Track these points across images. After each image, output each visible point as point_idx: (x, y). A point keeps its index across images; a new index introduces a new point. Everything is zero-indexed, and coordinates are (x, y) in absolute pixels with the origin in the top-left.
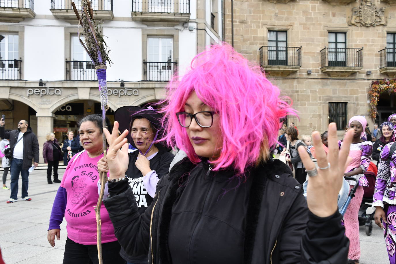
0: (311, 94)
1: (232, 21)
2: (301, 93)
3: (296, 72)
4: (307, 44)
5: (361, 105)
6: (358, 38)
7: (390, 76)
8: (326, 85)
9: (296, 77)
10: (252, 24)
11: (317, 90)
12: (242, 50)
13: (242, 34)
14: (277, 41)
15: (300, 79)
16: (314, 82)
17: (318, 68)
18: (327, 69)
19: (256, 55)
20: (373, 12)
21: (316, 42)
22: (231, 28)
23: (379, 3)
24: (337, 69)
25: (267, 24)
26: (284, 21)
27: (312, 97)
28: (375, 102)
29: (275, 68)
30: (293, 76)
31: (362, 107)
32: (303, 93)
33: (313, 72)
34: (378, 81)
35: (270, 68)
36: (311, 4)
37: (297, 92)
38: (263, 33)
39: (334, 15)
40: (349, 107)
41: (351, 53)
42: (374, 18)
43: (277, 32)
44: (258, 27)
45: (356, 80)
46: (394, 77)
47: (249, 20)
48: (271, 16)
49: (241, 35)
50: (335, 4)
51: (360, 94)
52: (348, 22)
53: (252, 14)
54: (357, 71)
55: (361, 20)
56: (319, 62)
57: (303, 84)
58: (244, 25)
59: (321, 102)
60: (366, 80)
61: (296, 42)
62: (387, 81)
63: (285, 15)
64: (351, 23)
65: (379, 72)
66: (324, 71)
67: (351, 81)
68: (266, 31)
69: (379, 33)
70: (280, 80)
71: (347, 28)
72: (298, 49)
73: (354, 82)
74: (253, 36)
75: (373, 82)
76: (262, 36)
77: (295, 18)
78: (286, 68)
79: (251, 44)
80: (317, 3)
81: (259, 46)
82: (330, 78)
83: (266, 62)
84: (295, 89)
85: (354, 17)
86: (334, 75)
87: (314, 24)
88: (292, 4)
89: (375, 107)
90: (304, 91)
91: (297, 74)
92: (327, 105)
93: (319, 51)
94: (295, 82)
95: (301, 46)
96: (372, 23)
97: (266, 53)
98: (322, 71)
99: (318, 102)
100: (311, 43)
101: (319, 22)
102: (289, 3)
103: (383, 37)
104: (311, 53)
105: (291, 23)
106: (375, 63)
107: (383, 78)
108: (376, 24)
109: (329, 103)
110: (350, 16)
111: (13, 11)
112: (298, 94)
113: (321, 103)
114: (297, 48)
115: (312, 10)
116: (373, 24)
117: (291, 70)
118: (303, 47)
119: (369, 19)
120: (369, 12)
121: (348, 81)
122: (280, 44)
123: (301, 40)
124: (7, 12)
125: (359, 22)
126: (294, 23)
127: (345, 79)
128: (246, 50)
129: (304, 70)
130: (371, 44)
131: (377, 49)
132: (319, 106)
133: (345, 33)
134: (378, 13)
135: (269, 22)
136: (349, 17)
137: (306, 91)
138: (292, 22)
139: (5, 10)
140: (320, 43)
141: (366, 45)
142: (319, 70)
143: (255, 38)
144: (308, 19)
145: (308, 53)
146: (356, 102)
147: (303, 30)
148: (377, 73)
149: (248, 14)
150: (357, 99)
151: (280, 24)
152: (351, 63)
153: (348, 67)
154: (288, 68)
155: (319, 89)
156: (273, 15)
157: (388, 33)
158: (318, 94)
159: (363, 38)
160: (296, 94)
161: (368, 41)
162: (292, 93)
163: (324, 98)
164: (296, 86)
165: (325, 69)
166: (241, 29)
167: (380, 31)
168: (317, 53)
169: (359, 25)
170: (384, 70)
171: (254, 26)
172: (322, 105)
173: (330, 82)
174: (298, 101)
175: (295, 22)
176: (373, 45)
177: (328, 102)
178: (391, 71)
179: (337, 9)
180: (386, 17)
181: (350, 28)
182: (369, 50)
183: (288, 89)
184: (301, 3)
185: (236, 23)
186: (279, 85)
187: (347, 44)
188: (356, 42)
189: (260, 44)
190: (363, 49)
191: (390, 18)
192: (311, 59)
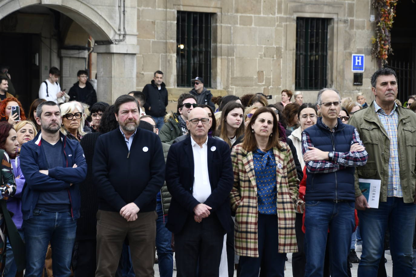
5: (358, 27)
27: (265, 1)
28: (390, 20)
31: (360, 31)
40: (334, 30)
59: (282, 15)
89: (387, 33)
92: (294, 24)
113: (282, 19)
132: (278, 26)
146: (349, 19)
150: (351, 11)
172: (283, 24)
174: (237, 11)
177: (295, 16)
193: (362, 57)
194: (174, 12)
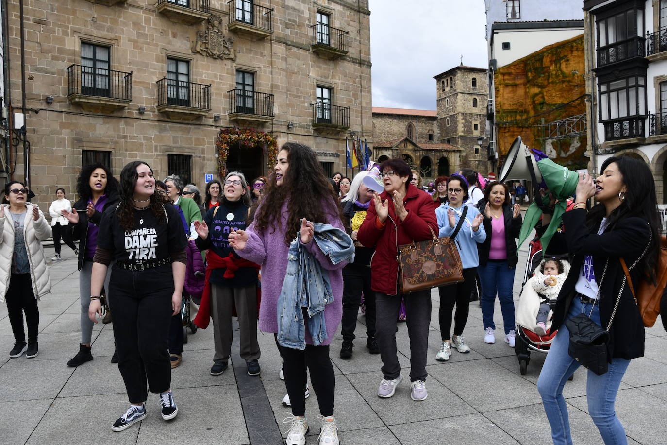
0: (144, 142)
1: (22, 18)
2: (131, 139)
3: (123, 108)
4: (139, 71)
5: (208, 160)
6: (204, 71)
7: (240, 125)
8: (165, 129)
9: (124, 116)
10: (57, 28)
11: (153, 137)
12: (38, 66)
13: (39, 41)
14: (94, 60)
15: (128, 120)
16: (149, 124)
17: (154, 105)
18: (167, 108)
19: (62, 77)
20: (220, 40)
21: (151, 69)
22: (20, 27)
23: (227, 31)
24: (180, 109)
25: (80, 32)
26: (105, 32)
27: (146, 145)
28: (225, 156)
29: (93, 100)
30: (119, 114)
31: (209, 162)
32: (133, 139)
33: (147, 111)
34: (227, 129)
35: (86, 99)
36: (144, 15)
37: (125, 137)
38: (73, 44)
39: (174, 36)
40: (193, 161)
41: (196, 89)
42: (223, 48)
43: (95, 46)
44: (66, 34)
45: (202, 126)
46: (245, 125)
47: (51, 21)
48: (87, 21)
49: (37, 43)
50: (176, 21)
51: (207, 145)
52: (192, 48)
53: (56, 12)
54: (204, 114)
55: (207, 48)
56: (155, 98)
57: (133, 126)
58: (42, 28)
59: (158, 153)
60: (214, 127)
61: (124, 66)
62: (237, 130)
63: (107, 23)
64: (196, 50)
65: (228, 118)
66: (161, 111)
67: (196, 127)
68: (78, 42)
69: (228, 69)
70: (100, 118)
71: (191, 56)
72: (127, 74)
73: (199, 128)
74: (57, 46)
75: (222, 130)
76: (72, 48)
77: (123, 30)
78: (109, 101)
79: (54, 58)
80: (153, 16)
81: (67, 64)
82: (169, 120)
83: (79, 89)
84: (122, 134)
85: (199, 43)
86: (174, 117)
87: (148, 43)
88: (117, 9)
89: (224, 163)
90: (135, 136)
91: (125, 111)
92: (167, 158)
93: (155, 82)
94: (122, 124)
95: (132, 72)
96: (220, 55)
97: (79, 76)
98: (159, 110)
99: (154, 153)
100: (144, 69)
101: (155, 42)
102: (113, 7)
103: (232, 75)
104: (144, 82)
105: (116, 36)
106: (223, 106)
107: (232, 126)
108: (225, 56)
109: (169, 155)
110: (195, 41)
112: (126, 140)
113: (158, 155)
114: (125, 73)
115: (145, 24)
116: (221, 56)
117: (117, 104)
118: (134, 74)
119: (217, 48)
120: (216, 39)
121: (193, 127)
123: (130, 63)
125: (205, 51)
126: (120, 38)
127: (188, 124)
128: (46, 67)
129: (135, 106)
130: (219, 80)
131: (226, 88)
132: (155, 159)
133: (188, 62)
134: (226, 44)
135: (83, 29)
136: (193, 42)
137: (138, 136)
138: (118, 35)
140: (157, 71)
141: (213, 82)
142: (155, 109)
143: (61, 51)
144: (139, 35)
145: (140, 82)
146: (202, 156)
147: (133, 49)
148: (226, 119)
149: (49, 11)
150: (203, 152)
151: (100, 36)
152: (197, 103)
153: (193, 107)
154: (113, 102)
155: (155, 135)
156: (89, 19)
157: (237, 71)
158: (153, 142)
159: (209, 72)
160: (123, 140)
161: (215, 76)
162: (118, 138)
163: (162, 148)
164: (124, 128)
165: (164, 108)
166: (38, 32)
167: (229, 67)
168: (152, 83)
169: (204, 54)
170: (235, 116)
171: (59, 32)
172: (159, 157)
173: (169, 126)
174: (126, 150)
175: (122, 36)
176: (221, 82)
177: (167, 153)
178: (242, 118)
179: (178, 29)
180: (235, 51)
181: (194, 56)
182: (217, 89)
183: (111, 133)
184: (131, 10)
185: (29, 22)
186: (98, 127)
187: (191, 77)
188: (202, 76)
189: (69, 60)
190: (210, 86)
191: (240, 53)
192: (144, 92)
193: (211, 176)
194: (79, 151)
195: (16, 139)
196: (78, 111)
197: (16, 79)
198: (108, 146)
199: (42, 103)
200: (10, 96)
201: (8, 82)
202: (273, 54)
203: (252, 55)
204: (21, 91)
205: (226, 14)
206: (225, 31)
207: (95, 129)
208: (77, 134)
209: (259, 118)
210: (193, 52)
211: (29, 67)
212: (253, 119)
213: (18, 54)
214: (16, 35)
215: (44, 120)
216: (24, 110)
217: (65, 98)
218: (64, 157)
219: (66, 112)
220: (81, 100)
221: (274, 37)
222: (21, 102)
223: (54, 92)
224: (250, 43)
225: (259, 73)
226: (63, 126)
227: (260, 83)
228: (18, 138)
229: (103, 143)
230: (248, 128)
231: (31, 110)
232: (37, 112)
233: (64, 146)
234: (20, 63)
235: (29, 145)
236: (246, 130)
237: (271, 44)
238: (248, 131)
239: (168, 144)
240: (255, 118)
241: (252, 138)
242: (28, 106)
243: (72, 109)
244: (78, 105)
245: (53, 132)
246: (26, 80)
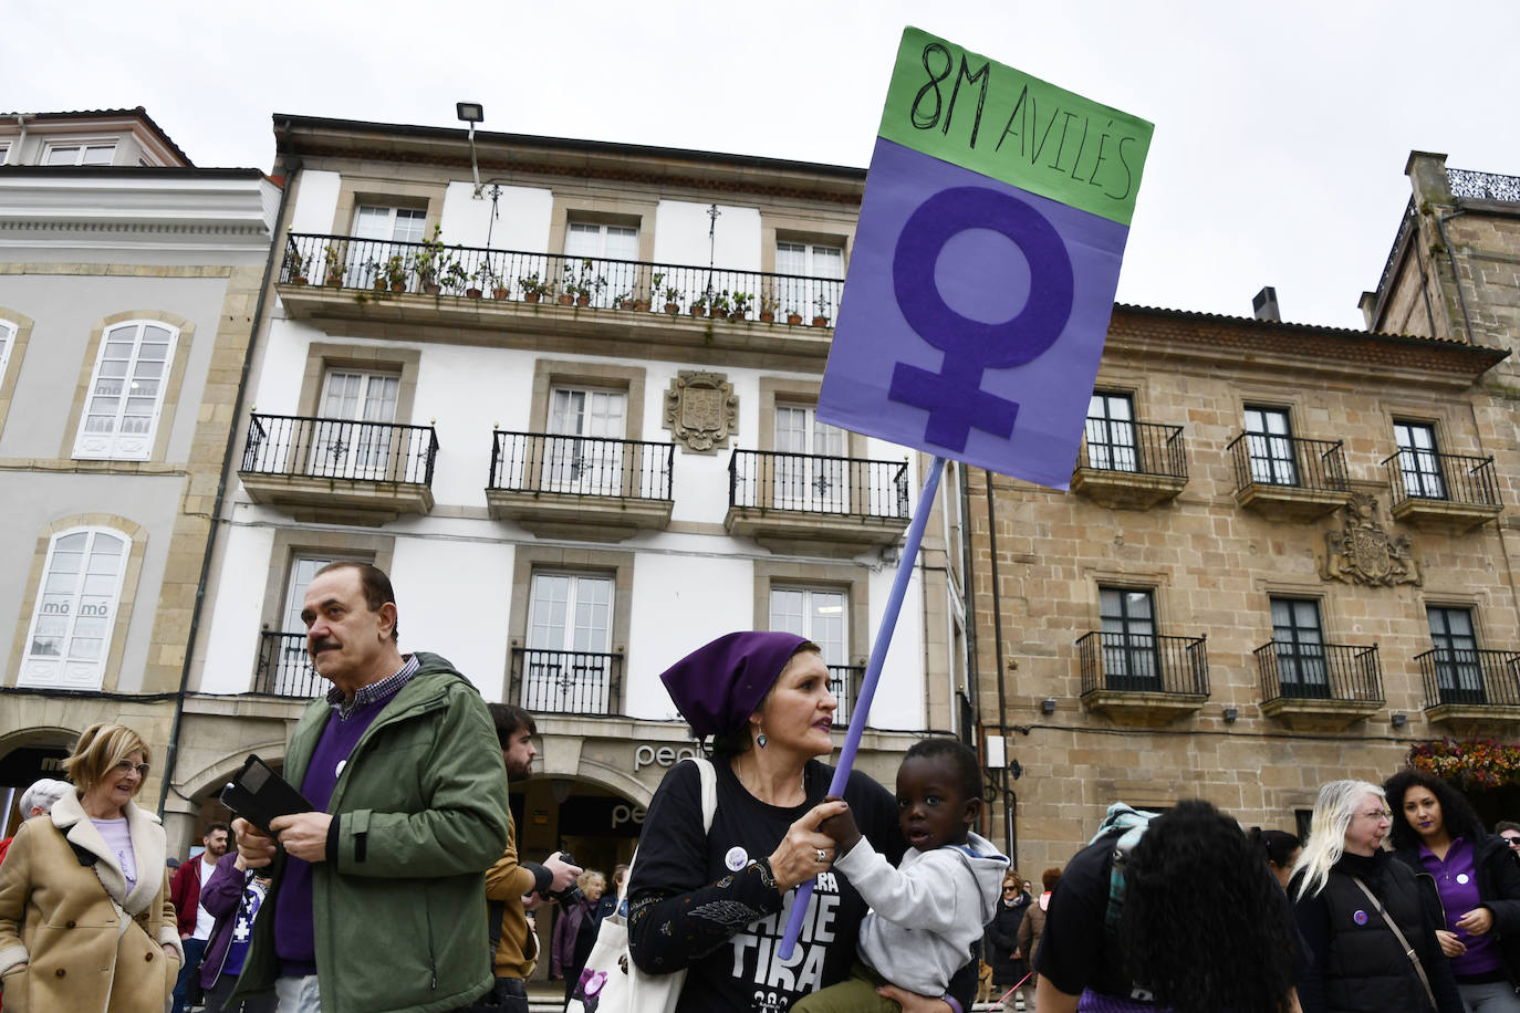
0: (1241, 785)
1: (994, 556)
2: (1212, 780)
3: (1188, 714)
4: (1215, 631)
6: (1354, 618)
7: (1457, 733)
8: (1283, 754)
9: (1193, 730)
10: (1053, 567)
11: (1259, 772)
12: (1024, 643)
13: (1023, 595)
14: (1125, 619)
15: (1203, 737)
16: (1246, 746)
17: (1254, 702)
18: (1285, 705)
19: (1069, 659)
20: (1381, 545)
21: (1240, 624)
22: (991, 574)
23: (1392, 524)
24: (1314, 706)
25: (1094, 569)
26: (1142, 562)
27: (1244, 792)
29: (1133, 700)
30: (1183, 727)
32: (1217, 780)
33: (1241, 716)
34: (1430, 746)
35: (1119, 698)
36: (1212, 517)
37: (1199, 776)
38: (1084, 592)
41: (1339, 659)
42: (1389, 562)
43: (1124, 592)
44: (1070, 574)
45: (1366, 742)
46: (1469, 733)
47: (1042, 554)
48: (1106, 545)
49: (1022, 598)
50: (1278, 519)
52: (1320, 571)
53: (1050, 538)
54: (1369, 712)
55: (1354, 566)
56: (1254, 685)
57: (1215, 752)
58: (1027, 569)
59: (1273, 808)
60: (1394, 743)
61: (1185, 625)
62: (1452, 746)
63: (1143, 543)
64: (1329, 575)
65: (1424, 720)
66: (1273, 713)
67: (1353, 743)
68: (1093, 588)
69: (1407, 606)
70: (1147, 738)
71: (1320, 589)
72: (1195, 641)
73: (1360, 748)
74: (1056, 600)
75: (1414, 748)
76: (1083, 601)
77: (1175, 553)
78: (1164, 700)
79: (1052, 624)
80: (1230, 515)
81: (1076, 633)
82: (1290, 733)
83: (1100, 682)
84: (1192, 769)
85: (1335, 557)
86: (1301, 726)
87: (1227, 573)
88: (1160, 513)
90: (1220, 773)
91: (1194, 719)
92: (1294, 819)
93: (1251, 653)
94: (1191, 748)
95: (1204, 634)
96: (1384, 578)
98: (1266, 713)
99: (1264, 808)
100: (1226, 627)
101: (1240, 568)
102: (1151, 511)
103: (1418, 617)
104: (1228, 656)
105: (1163, 567)
106: (1409, 692)
107: (1439, 737)
108: (1395, 578)
109: (1297, 812)
110: (1324, 554)
111: (376, 491)
112: (1203, 782)
113: (1273, 814)
114: (1191, 639)
115: (1217, 534)
116: (1388, 578)
117: (1181, 705)
118: (1215, 635)
119: (1375, 564)
120: (1371, 545)
121: (1344, 745)
122: (1134, 628)
123: (1196, 619)
124: (357, 493)
125: (1349, 572)
126: (1171, 569)
127: (1333, 739)
128: (1038, 643)
129: (1214, 707)
130: (1390, 634)
131: (1409, 651)
132: (1268, 821)
133: (1314, 602)
134: (1395, 552)
135: (1101, 562)
136: (1320, 557)
137: (1225, 773)
138: (1165, 564)
139: (353, 489)
140: (1252, 628)
141: (1380, 638)
142: (1257, 710)
143: (1063, 608)
144: (1208, 558)
145: (1222, 656)
147: (1198, 589)
148: (1419, 721)
149: (1038, 537)
151: (1132, 570)
152: (1345, 690)
153: (1339, 700)
154: (1172, 701)
155: (1264, 768)
156: (1110, 541)
157: (1429, 608)
158: (1261, 784)
159: (1366, 618)
160: (1196, 782)
161: (1381, 625)
162: (1184, 778)
163: (1282, 795)
164: (1196, 756)
165: (1280, 707)
166: (1021, 579)
167: (1410, 601)
168: (1246, 656)
169: (1350, 579)
171: (1057, 574)
172: (1276, 819)
173: (1291, 746)
175: (1175, 565)
176: (1397, 638)
177: (1293, 809)
178: (1461, 715)
179: (1285, 535)
180: (1417, 563)
181: (1328, 587)
182: (1390, 653)
183: (1170, 767)
184: (1186, 512)
185: (1006, 562)
186: (1142, 754)
187: (1326, 634)
188: (1351, 629)
189: (1080, 626)
190: (1375, 647)
191: (1428, 566)
192: (1230, 675)
195: (991, 787)
196: (1103, 726)
197: (988, 671)
198: (1167, 797)
199: (1034, 714)
200: (978, 705)
201: (974, 678)
202: (1510, 558)
203: (1458, 568)
204: (996, 693)
205: (1384, 486)
206: (1388, 525)
207: (1138, 763)
208: (1102, 773)
209: (1504, 712)
210: (1323, 579)
211: (1009, 645)
212: (1489, 716)
213: (991, 624)
214: (986, 590)
215: (1039, 748)
216: (1003, 729)
217: (1075, 701)
218: (1080, 822)
219: (1080, 730)
220: (1110, 702)
221: (1504, 518)
222: (998, 714)
223: (1054, 690)
224: (1448, 542)
225: (1482, 606)
226: (1075, 757)
227: (1490, 630)
228: (994, 785)
229: (1155, 790)
230: (1479, 740)
231: (1016, 728)
232: (1026, 732)
233: (1079, 801)
234: (994, 639)
235: (1015, 799)
236: (1473, 744)
237: (1500, 535)
238: (1480, 746)
239: (1294, 787)
240: (1494, 712)
241: (1492, 763)
242: (1010, 722)
243: (1091, 723)
244: (1102, 713)
245: (1057, 771)
246: (1006, 672)
